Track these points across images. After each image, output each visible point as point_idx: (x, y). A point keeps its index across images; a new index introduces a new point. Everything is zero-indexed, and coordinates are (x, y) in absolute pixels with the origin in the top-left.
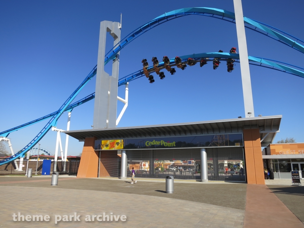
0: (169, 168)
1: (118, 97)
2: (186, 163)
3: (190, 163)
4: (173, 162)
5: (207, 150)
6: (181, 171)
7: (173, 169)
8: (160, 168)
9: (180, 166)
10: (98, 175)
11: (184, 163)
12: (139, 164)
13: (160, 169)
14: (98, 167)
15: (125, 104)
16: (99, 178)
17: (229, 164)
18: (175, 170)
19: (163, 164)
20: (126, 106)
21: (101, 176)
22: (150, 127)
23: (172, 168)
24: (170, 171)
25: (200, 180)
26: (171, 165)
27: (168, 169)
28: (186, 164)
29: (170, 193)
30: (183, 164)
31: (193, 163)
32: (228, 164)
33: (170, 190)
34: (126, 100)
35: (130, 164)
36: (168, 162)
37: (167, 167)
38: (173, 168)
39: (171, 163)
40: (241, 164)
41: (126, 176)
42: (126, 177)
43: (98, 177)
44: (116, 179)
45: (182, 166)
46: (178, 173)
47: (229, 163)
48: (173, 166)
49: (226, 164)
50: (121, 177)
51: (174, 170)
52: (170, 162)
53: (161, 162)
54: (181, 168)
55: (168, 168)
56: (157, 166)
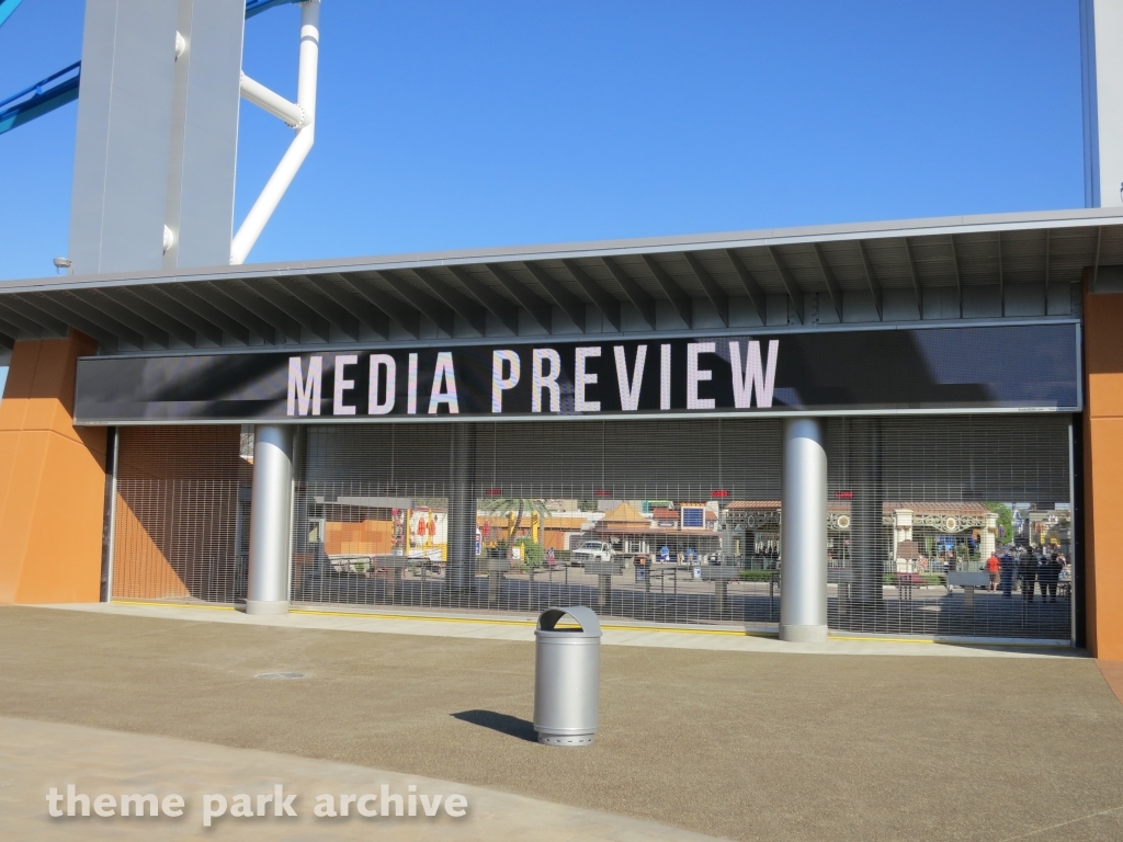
0: (574, 546)
1: (247, 82)
2: (671, 520)
3: (695, 518)
4: (599, 516)
5: (827, 432)
6: (643, 567)
7: (596, 552)
8: (517, 545)
9: (635, 537)
10: (103, 585)
11: (661, 520)
12: (390, 524)
13: (518, 553)
14: (106, 533)
15: (296, 132)
16: (112, 606)
17: (920, 532)
18: (606, 557)
19: (535, 527)
20: (302, 144)
21: (122, 594)
22: (443, 263)
23: (588, 546)
24: (575, 565)
25: (772, 627)
26: (588, 532)
27: (567, 554)
28: (670, 528)
29: (565, 742)
30: (654, 526)
31: (711, 520)
32: (915, 528)
33: (572, 718)
34: (305, 108)
35: (329, 519)
36: (568, 512)
37: (560, 542)
38: (595, 546)
39: (583, 520)
40: (990, 530)
41: (282, 596)
42: (286, 603)
43: (103, 598)
44: (222, 613)
45: (650, 537)
46: (626, 580)
47: (921, 521)
48: (598, 533)
49: (906, 528)
50: (250, 602)
51: (599, 557)
52: (578, 514)
53: (527, 514)
54: (644, 549)
55: (566, 547)
56: (504, 535)
